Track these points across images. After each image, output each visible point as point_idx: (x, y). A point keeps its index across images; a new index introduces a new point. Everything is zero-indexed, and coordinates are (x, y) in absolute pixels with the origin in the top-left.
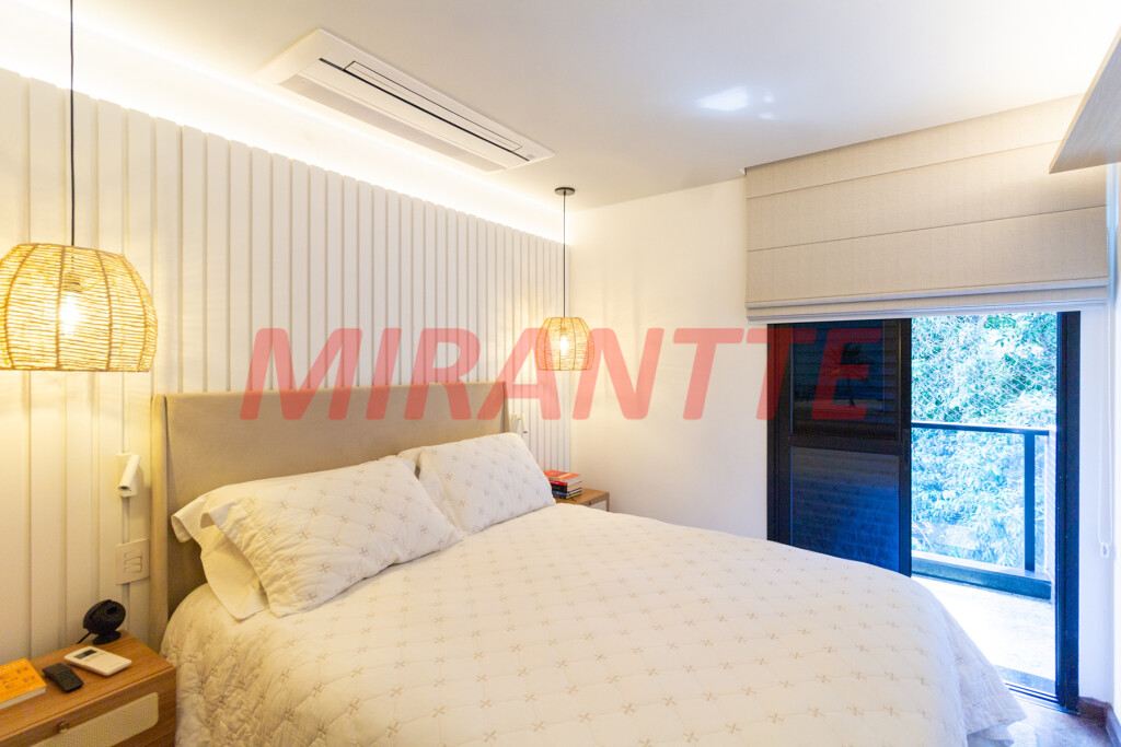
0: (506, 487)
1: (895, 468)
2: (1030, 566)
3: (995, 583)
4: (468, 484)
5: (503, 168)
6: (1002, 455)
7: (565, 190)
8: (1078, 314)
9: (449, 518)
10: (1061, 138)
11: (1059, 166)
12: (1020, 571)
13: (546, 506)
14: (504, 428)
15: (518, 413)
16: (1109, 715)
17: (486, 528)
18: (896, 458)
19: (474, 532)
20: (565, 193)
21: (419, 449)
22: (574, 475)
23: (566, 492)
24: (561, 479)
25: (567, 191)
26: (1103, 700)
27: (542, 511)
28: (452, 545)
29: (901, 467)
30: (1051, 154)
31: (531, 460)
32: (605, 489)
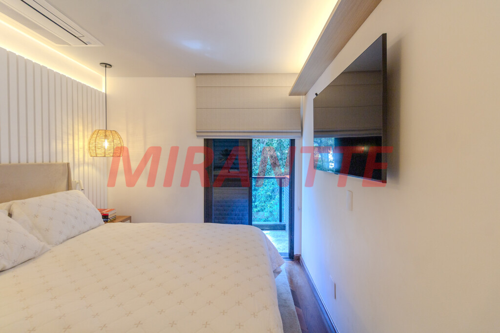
0: (76, 218)
1: (247, 192)
2: (281, 221)
3: (272, 228)
4: (51, 219)
5: (70, 45)
6: (271, 188)
7: (107, 65)
8: (294, 140)
9: (39, 239)
10: (292, 85)
11: (291, 94)
12: (278, 223)
13: (99, 225)
14: (69, 187)
15: (76, 180)
16: (301, 258)
17: (64, 241)
18: (247, 188)
19: (56, 245)
20: (106, 67)
21: (10, 203)
22: (111, 210)
23: (108, 218)
24: (105, 212)
25: (107, 66)
26: (299, 254)
27: (98, 228)
28: (44, 253)
29: (249, 191)
30: (289, 90)
31: (90, 203)
32: (128, 215)
